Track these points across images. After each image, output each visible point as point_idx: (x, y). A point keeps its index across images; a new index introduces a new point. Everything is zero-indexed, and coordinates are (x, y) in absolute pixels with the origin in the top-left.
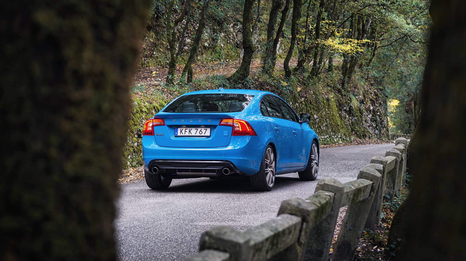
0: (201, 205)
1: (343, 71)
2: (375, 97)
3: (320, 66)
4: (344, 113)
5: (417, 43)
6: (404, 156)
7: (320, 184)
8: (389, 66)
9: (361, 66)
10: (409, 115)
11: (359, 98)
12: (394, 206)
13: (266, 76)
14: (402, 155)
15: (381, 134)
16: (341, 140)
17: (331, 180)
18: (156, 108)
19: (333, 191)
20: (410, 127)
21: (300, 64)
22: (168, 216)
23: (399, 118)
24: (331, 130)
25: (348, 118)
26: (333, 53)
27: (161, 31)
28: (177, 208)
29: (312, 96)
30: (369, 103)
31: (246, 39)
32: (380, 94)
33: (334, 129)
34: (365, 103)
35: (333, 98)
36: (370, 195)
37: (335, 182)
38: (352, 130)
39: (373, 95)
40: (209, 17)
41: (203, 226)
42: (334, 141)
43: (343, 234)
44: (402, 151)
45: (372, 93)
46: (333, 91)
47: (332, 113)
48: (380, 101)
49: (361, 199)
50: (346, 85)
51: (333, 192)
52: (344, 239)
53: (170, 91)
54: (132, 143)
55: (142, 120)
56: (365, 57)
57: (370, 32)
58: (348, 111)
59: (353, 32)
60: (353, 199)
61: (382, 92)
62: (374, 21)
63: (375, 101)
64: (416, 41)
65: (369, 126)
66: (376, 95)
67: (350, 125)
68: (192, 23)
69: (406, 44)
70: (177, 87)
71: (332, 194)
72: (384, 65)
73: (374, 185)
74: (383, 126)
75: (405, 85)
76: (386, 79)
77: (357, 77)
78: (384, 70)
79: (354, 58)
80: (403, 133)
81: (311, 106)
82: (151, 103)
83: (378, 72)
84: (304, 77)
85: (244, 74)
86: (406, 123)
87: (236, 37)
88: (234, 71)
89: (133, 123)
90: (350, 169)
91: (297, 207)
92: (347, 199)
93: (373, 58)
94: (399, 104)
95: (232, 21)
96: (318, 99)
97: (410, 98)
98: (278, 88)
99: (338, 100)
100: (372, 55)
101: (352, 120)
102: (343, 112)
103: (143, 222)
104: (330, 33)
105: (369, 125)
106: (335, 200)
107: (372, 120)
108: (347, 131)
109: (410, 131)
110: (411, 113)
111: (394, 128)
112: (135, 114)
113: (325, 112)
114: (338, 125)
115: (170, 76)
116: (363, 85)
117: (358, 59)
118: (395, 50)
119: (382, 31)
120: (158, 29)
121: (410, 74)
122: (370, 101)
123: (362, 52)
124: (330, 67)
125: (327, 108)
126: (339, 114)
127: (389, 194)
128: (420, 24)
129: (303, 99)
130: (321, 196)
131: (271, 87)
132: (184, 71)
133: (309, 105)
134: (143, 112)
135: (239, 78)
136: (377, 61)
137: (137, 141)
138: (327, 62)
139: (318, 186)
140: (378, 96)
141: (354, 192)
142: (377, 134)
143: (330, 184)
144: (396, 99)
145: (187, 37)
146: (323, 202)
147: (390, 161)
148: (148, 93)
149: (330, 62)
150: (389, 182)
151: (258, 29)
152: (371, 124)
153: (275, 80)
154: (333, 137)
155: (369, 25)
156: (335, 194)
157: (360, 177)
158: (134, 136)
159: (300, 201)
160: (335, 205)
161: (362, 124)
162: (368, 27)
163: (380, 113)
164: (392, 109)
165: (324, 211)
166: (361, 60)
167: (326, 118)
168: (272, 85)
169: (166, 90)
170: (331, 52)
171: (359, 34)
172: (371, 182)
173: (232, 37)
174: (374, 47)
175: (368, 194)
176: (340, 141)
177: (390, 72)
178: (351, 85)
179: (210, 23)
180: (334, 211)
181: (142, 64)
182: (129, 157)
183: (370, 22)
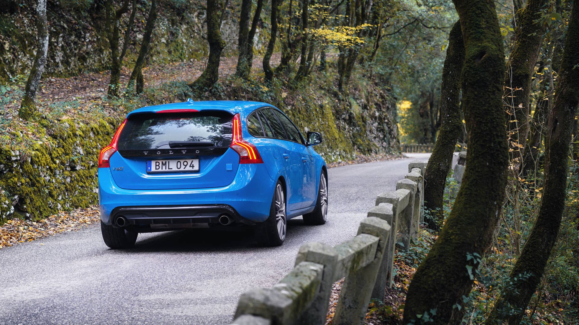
0: (151, 266)
1: (339, 68)
2: (380, 100)
3: (310, 64)
4: (342, 123)
5: (431, 29)
6: (421, 186)
7: (303, 251)
8: (397, 59)
9: (361, 61)
10: (425, 120)
11: (361, 102)
12: (410, 257)
13: (241, 80)
14: (418, 185)
15: (390, 146)
16: (341, 158)
17: (318, 245)
18: (94, 129)
19: (321, 262)
20: (426, 135)
21: (285, 61)
22: (103, 287)
23: (411, 124)
24: (326, 146)
25: (348, 129)
26: (325, 46)
27: (103, 26)
28: (117, 274)
29: (301, 103)
30: (374, 108)
31: (213, 33)
32: (387, 96)
33: (330, 144)
34: (368, 108)
35: (328, 103)
36: (376, 257)
37: (323, 249)
38: (354, 144)
39: (378, 97)
40: (166, 5)
41: (150, 301)
42: (331, 159)
43: (340, 314)
44: (417, 180)
45: (377, 95)
46: (328, 95)
47: (327, 123)
48: (387, 105)
49: (364, 265)
50: (344, 86)
51: (322, 264)
52: (342, 321)
53: (113, 106)
54: (63, 178)
55: (76, 147)
56: (366, 49)
57: (371, 17)
58: (348, 120)
59: (350, 19)
60: (352, 268)
61: (390, 93)
62: (376, 3)
63: (381, 105)
64: (430, 26)
65: (375, 138)
66: (382, 97)
67: (351, 138)
68: (144, 13)
69: (417, 31)
70: (123, 101)
71: (318, 267)
72: (391, 59)
73: (381, 242)
74: (393, 136)
75: (418, 82)
76: (394, 76)
77: (358, 76)
78: (391, 65)
79: (353, 52)
80: (417, 142)
81: (300, 115)
82: (87, 124)
83: (383, 68)
84: (290, 79)
85: (212, 78)
86: (421, 130)
87: (201, 29)
88: (199, 74)
89: (64, 151)
90: (352, 200)
91: (264, 304)
92: (342, 269)
93: (376, 50)
94: (411, 106)
95: (196, 9)
96: (309, 106)
97: (425, 99)
98: (257, 95)
99: (334, 106)
100: (375, 46)
101: (353, 131)
102: (341, 121)
103: (66, 299)
104: (321, 20)
105: (375, 136)
106: (325, 275)
107: (379, 129)
108: (347, 146)
109: (426, 141)
110: (426, 117)
111: (406, 137)
112: (66, 139)
113: (319, 123)
114: (336, 139)
115: (113, 86)
116: (364, 84)
117: (358, 52)
118: (404, 39)
119: (387, 15)
120: (99, 23)
121: (424, 69)
122: (375, 105)
123: (362, 43)
124: (323, 63)
125: (321, 118)
126: (337, 125)
127: (403, 241)
128: (434, 4)
129: (289, 108)
130: (304, 273)
131: (248, 93)
132: (132, 78)
133: (297, 115)
134: (77, 135)
135: (206, 85)
136: (381, 54)
137: (69, 176)
138: (319, 57)
139: (300, 255)
140: (384, 98)
141: (352, 258)
142: (385, 148)
143: (317, 251)
144: (408, 100)
145: (138, 31)
146: (306, 283)
147: (403, 197)
148: (84, 110)
149: (323, 58)
150: (402, 224)
151: (230, 18)
152: (378, 134)
153: (252, 84)
154: (330, 154)
155: (370, 8)
156: (325, 267)
157: (362, 231)
158: (66, 169)
159: (269, 294)
160: (324, 283)
161: (367, 136)
162: (368, 11)
163: (389, 120)
164: (403, 112)
165: (308, 296)
166: (362, 53)
167: (320, 130)
168: (249, 91)
169: (107, 104)
170: (324, 45)
171: (358, 20)
172: (377, 239)
173: (197, 29)
174: (377, 36)
175: (374, 256)
176: (338, 159)
177: (398, 67)
178: (351, 86)
179: (167, 13)
180: (323, 291)
181: (79, 69)
182: (60, 198)
183: (372, 4)
